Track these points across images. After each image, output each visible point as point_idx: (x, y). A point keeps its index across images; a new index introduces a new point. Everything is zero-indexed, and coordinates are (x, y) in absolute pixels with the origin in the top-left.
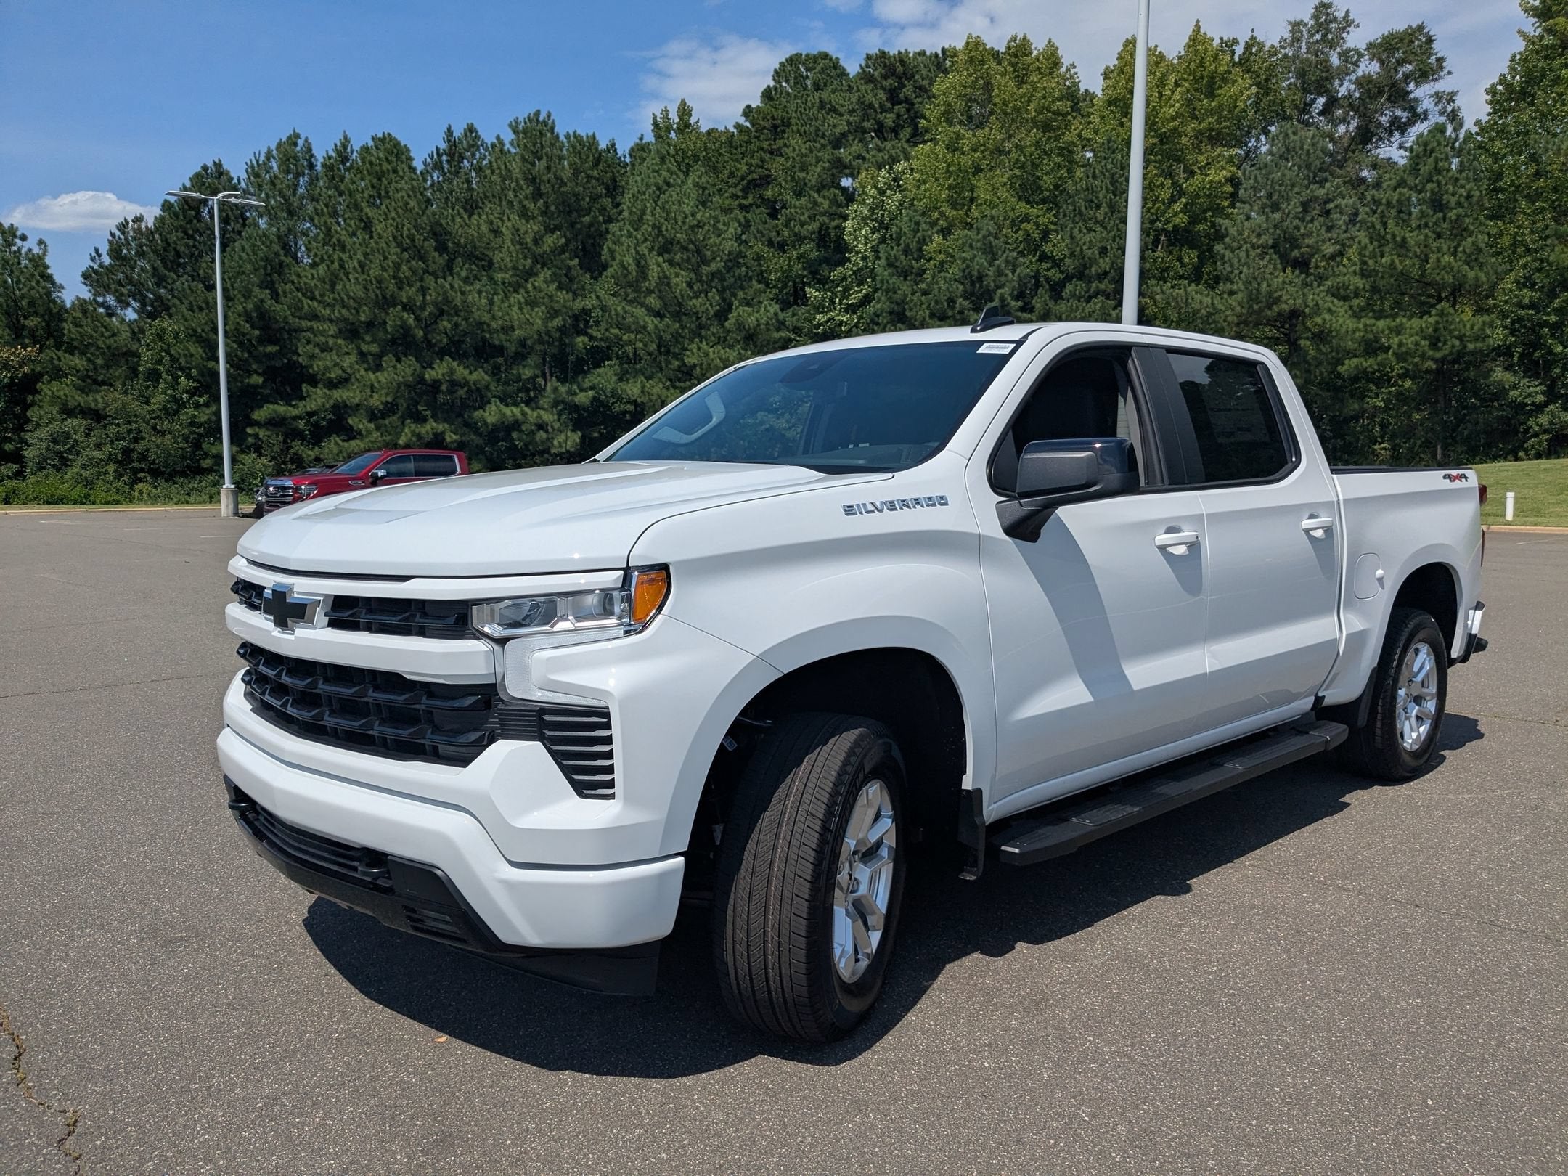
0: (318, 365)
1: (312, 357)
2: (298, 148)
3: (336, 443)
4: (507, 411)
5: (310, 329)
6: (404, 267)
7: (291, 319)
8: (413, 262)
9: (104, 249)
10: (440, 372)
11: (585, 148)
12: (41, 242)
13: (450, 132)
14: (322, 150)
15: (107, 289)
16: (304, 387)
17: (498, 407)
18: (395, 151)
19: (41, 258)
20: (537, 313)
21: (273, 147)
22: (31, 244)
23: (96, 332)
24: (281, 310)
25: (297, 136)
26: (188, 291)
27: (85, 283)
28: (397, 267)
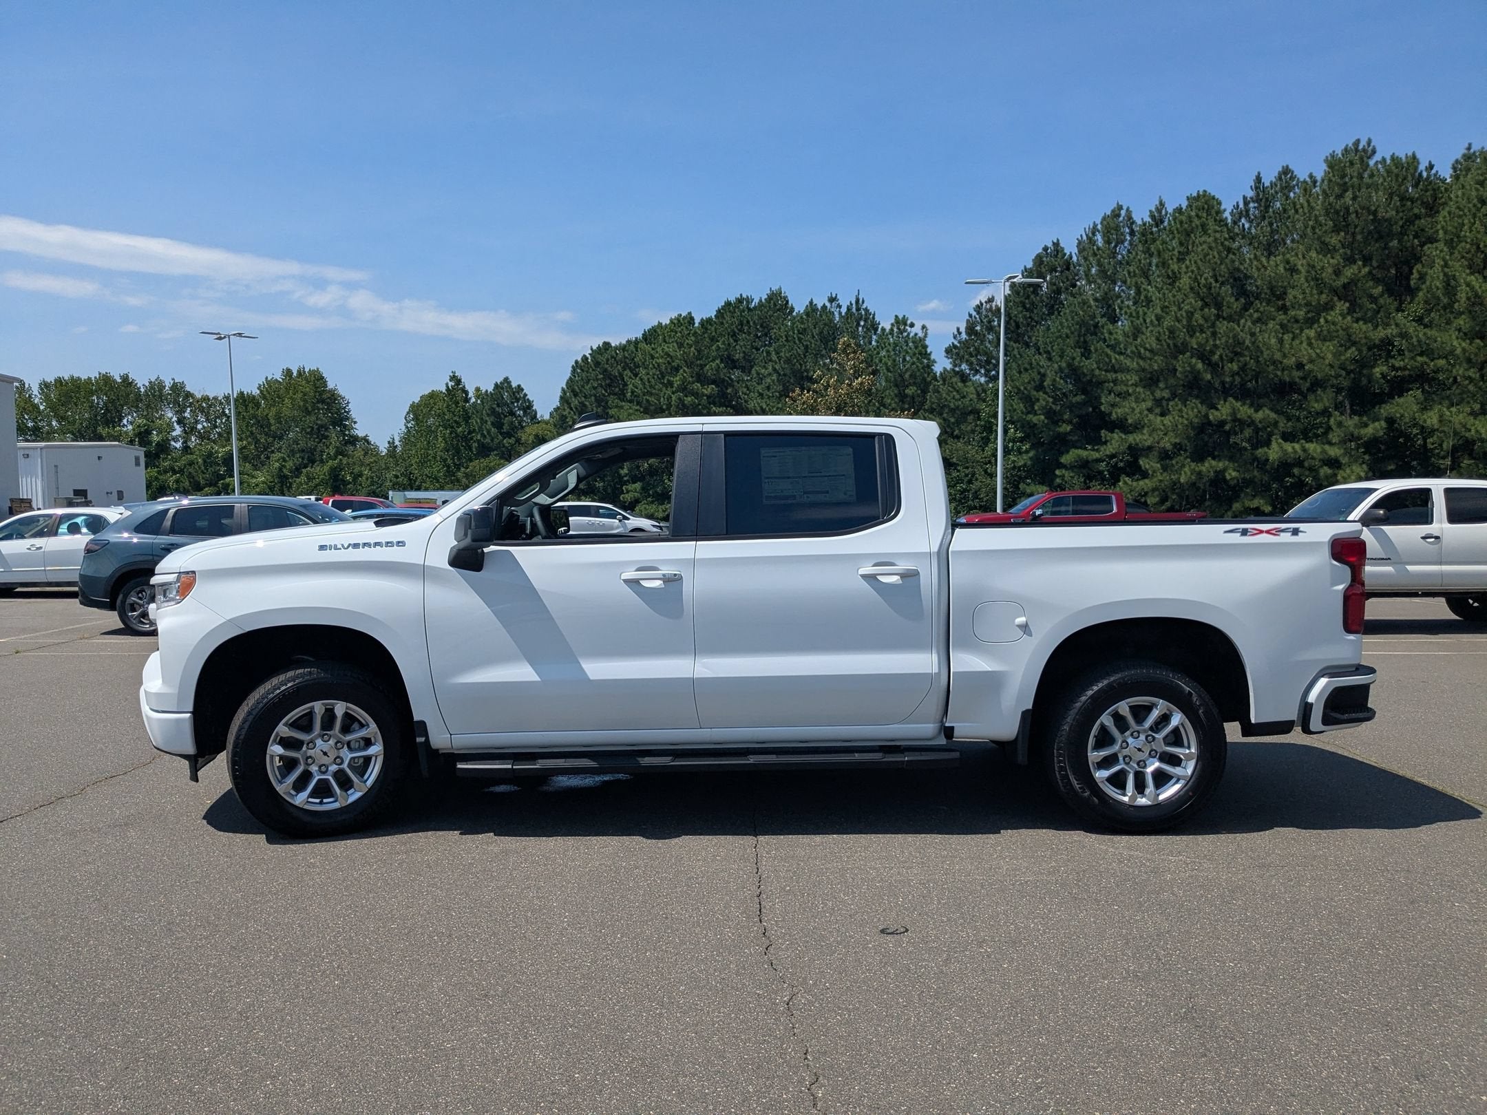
0: (1116, 413)
1: (1113, 405)
2: (1121, 219)
3: (1125, 483)
4: (1288, 447)
5: (1115, 382)
6: (1197, 316)
7: (1097, 372)
8: (1206, 310)
9: (963, 330)
10: (1224, 412)
11: (1404, 169)
12: (924, 327)
13: (1258, 179)
14: (1141, 216)
15: (962, 359)
16: (1103, 433)
17: (1279, 444)
18: (1206, 206)
19: (922, 340)
20: (1328, 347)
21: (1098, 221)
22: (917, 330)
23: (949, 396)
24: (1089, 365)
25: (1120, 208)
26: (1018, 356)
27: (947, 357)
28: (1190, 315)
